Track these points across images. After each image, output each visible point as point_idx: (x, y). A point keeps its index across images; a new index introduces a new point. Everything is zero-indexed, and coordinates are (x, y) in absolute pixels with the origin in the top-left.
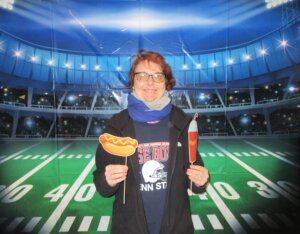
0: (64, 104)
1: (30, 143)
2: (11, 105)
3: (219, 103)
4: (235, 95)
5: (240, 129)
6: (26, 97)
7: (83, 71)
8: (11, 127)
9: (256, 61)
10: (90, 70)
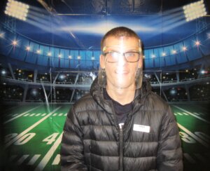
0: (58, 81)
1: (34, 106)
2: (23, 81)
3: (156, 80)
4: (166, 76)
5: (170, 98)
6: (33, 76)
7: (70, 60)
8: (23, 95)
9: (180, 54)
10: (74, 59)
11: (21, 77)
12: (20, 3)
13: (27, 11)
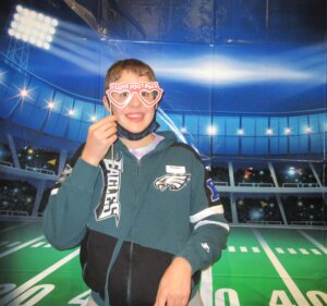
2: (35, 172)
6: (57, 163)
8: (33, 201)
11: (32, 164)
12: (41, 16)
13: (53, 31)
